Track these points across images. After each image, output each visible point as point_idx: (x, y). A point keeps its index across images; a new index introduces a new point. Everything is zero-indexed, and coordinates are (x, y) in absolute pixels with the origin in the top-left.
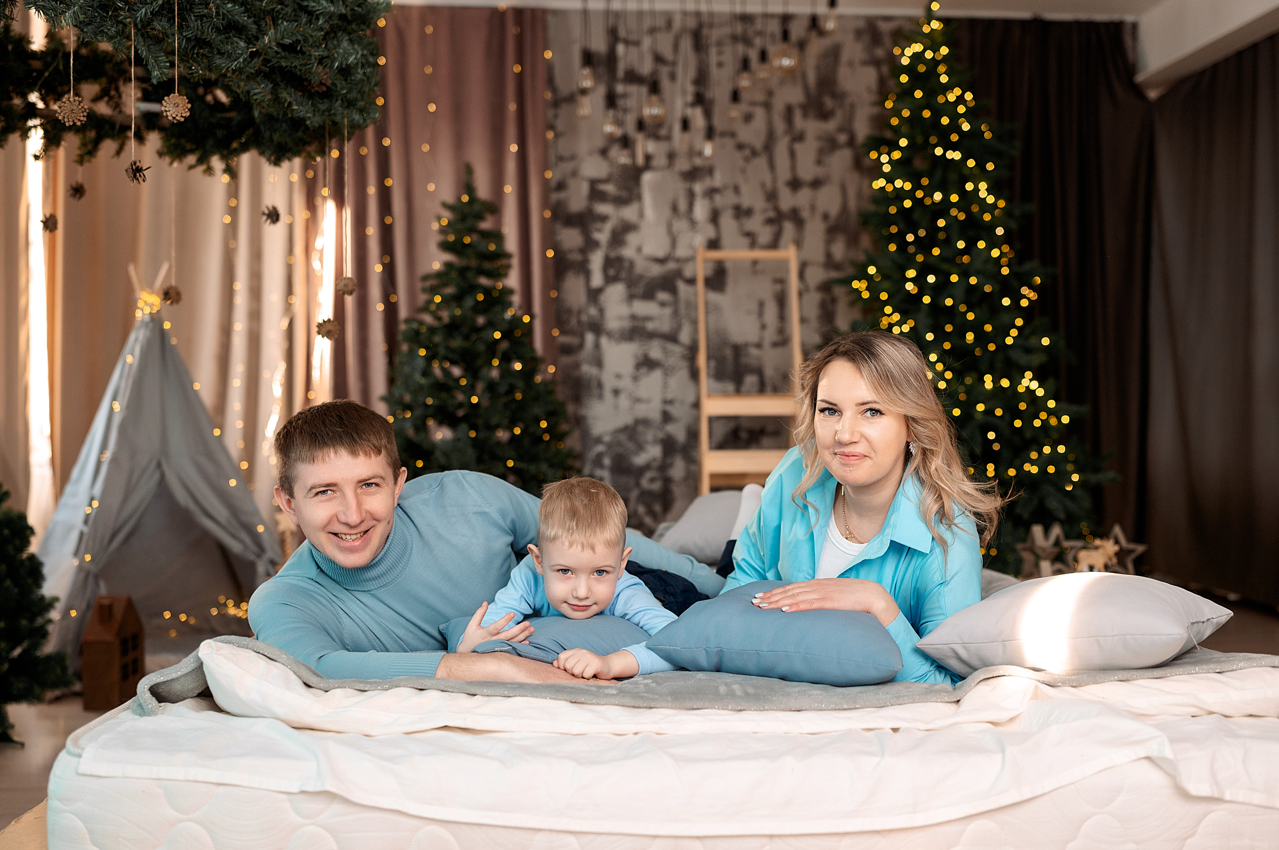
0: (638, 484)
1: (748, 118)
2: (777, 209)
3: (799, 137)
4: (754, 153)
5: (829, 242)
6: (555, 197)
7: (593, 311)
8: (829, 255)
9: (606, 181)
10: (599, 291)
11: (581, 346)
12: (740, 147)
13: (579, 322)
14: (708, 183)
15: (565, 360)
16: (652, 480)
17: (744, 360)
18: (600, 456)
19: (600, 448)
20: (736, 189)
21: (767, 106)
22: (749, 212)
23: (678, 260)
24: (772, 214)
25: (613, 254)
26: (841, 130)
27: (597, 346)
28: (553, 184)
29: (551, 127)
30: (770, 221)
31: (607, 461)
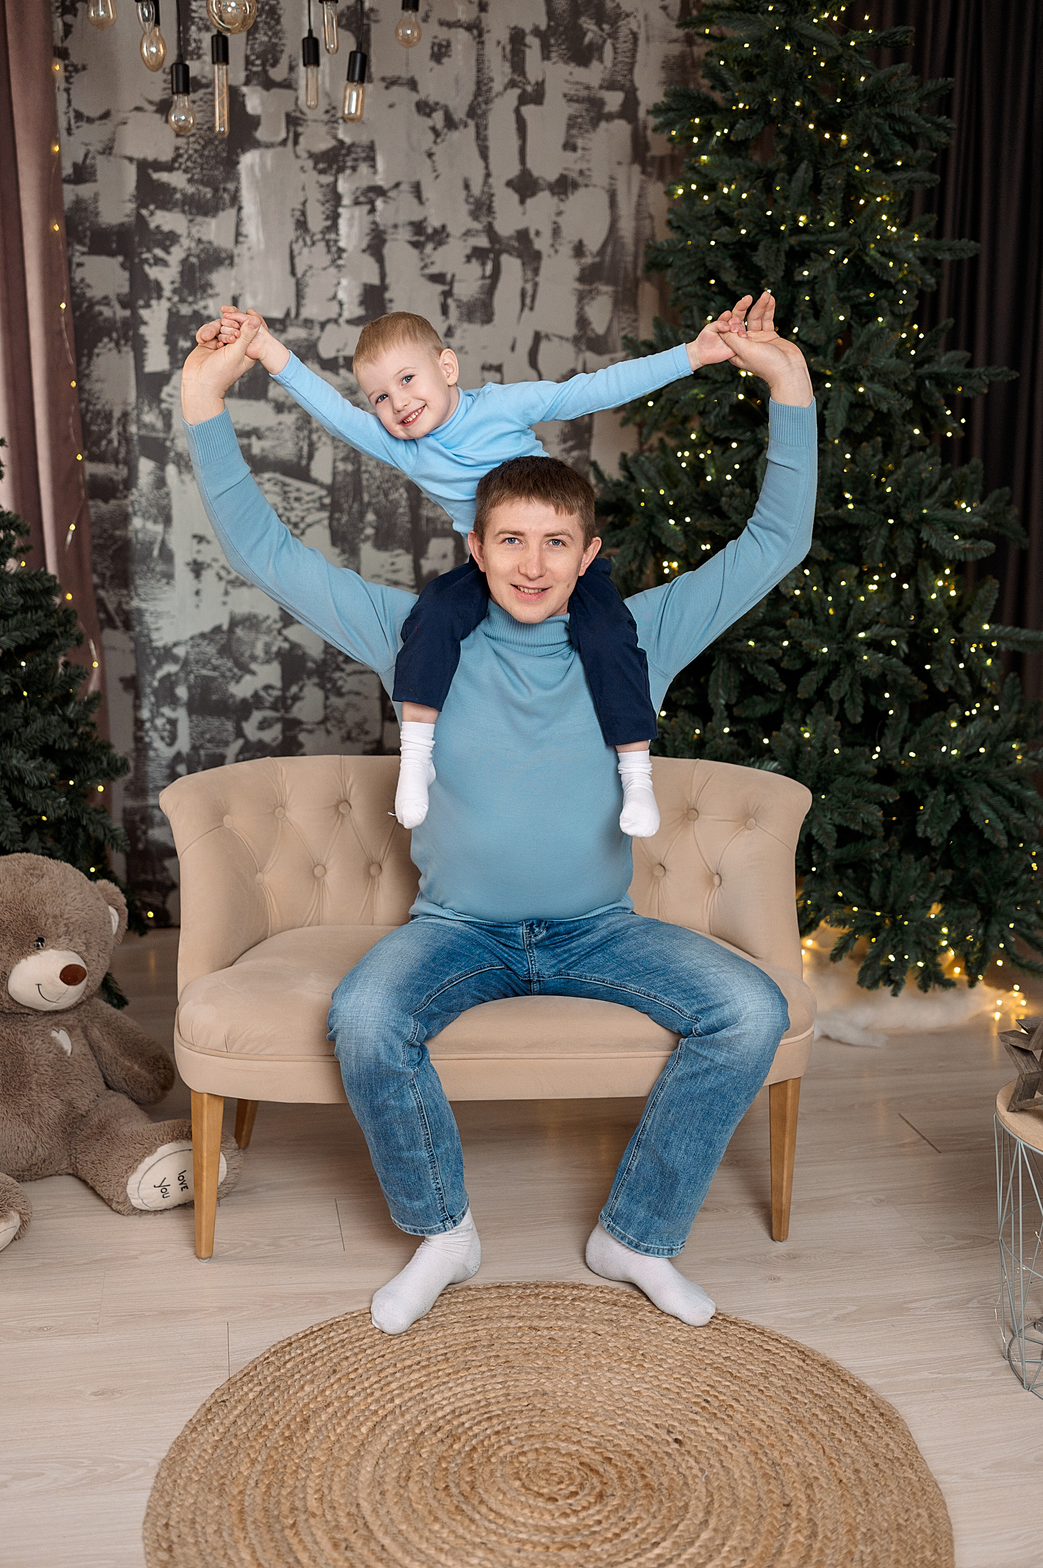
0: (240, 733)
1: (440, 52)
2: (490, 230)
3: (537, 96)
4: (451, 123)
5: (582, 298)
6: (69, 193)
7: (150, 417)
8: (582, 322)
9: (169, 167)
10: (163, 378)
11: (130, 482)
12: (424, 108)
13: (125, 437)
14: (364, 176)
15: (100, 508)
16: (263, 725)
17: (426, 512)
18: (169, 683)
19: (171, 668)
20: (417, 190)
21: (476, 28)
22: (440, 236)
23: (308, 323)
24: (483, 242)
25: (185, 310)
26: (610, 85)
27: (160, 482)
28: (68, 170)
29: (62, 54)
30: (477, 254)
31: (182, 692)
